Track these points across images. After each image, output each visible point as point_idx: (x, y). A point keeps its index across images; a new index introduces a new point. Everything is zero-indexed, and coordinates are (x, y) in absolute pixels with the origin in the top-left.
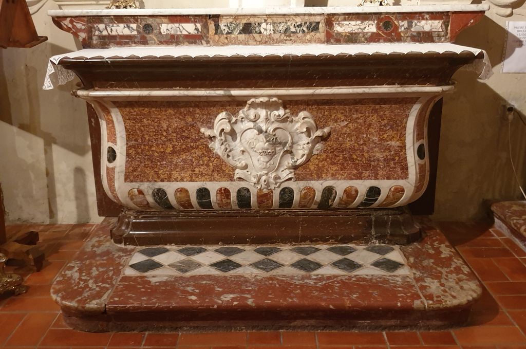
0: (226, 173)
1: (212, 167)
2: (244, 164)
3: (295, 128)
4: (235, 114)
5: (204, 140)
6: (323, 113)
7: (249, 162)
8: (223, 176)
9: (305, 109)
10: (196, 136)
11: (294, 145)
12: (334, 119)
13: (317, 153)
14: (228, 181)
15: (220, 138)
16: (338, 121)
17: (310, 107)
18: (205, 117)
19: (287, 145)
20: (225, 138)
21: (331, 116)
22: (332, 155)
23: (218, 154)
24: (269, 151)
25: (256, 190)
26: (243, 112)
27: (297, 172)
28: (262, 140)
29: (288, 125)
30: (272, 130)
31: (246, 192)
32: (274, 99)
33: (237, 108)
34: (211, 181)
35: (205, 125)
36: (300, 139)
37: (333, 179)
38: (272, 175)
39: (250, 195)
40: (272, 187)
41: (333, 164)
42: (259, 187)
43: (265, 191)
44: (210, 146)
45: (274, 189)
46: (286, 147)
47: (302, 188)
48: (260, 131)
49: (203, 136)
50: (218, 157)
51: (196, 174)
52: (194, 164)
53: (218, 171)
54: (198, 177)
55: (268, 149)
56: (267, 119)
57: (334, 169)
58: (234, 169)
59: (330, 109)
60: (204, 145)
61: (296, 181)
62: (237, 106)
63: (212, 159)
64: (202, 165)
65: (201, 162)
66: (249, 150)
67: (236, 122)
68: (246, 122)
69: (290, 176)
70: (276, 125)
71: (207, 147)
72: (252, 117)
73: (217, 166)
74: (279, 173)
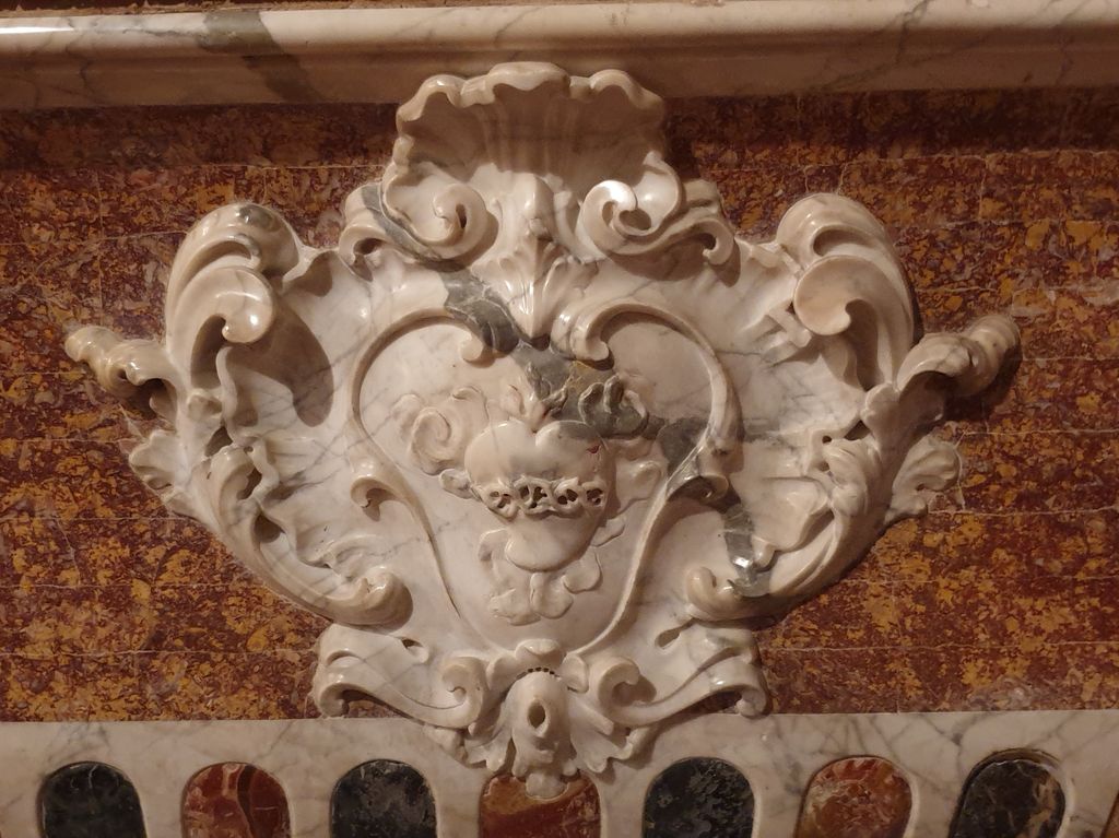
0: (255, 658)
1: (147, 616)
2: (381, 588)
3: (756, 320)
4: (314, 218)
5: (89, 419)
6: (960, 209)
7: (418, 571)
8: (226, 677)
9: (827, 179)
10: (32, 389)
11: (752, 450)
12: (1039, 258)
13: (919, 507)
14: (264, 715)
15: (198, 392)
16: (1075, 267)
17: (871, 157)
18: (94, 244)
19: (702, 445)
20: (243, 391)
21: (1019, 227)
22: (1029, 524)
23: (190, 520)
24: (563, 485)
25: (472, 783)
26: (371, 203)
27: (777, 644)
28: (511, 403)
29: (700, 294)
30: (583, 329)
31: (398, 795)
32: (601, 78)
33: (323, 169)
34: (140, 712)
35: (97, 302)
36: (793, 402)
37: (1039, 703)
38: (592, 670)
39: (430, 815)
40: (593, 758)
41: (1039, 584)
42: (494, 758)
43: (541, 789)
44: (133, 457)
45: (609, 774)
46: (690, 458)
47: (810, 764)
48: (499, 337)
49: (87, 387)
50: (198, 541)
51: (33, 665)
52: (23, 590)
53: (190, 640)
54: (45, 687)
55: (555, 472)
56: (548, 244)
57: (1049, 627)
58: (310, 622)
59: (1012, 177)
60: (95, 455)
61: (767, 711)
62: (328, 151)
63: (152, 556)
64: (77, 598)
65: (72, 578)
66: (416, 481)
67: (320, 281)
68: (395, 271)
69: (721, 679)
70: (616, 291)
71: (115, 463)
72: (435, 229)
73: (184, 605)
74: (644, 654)
